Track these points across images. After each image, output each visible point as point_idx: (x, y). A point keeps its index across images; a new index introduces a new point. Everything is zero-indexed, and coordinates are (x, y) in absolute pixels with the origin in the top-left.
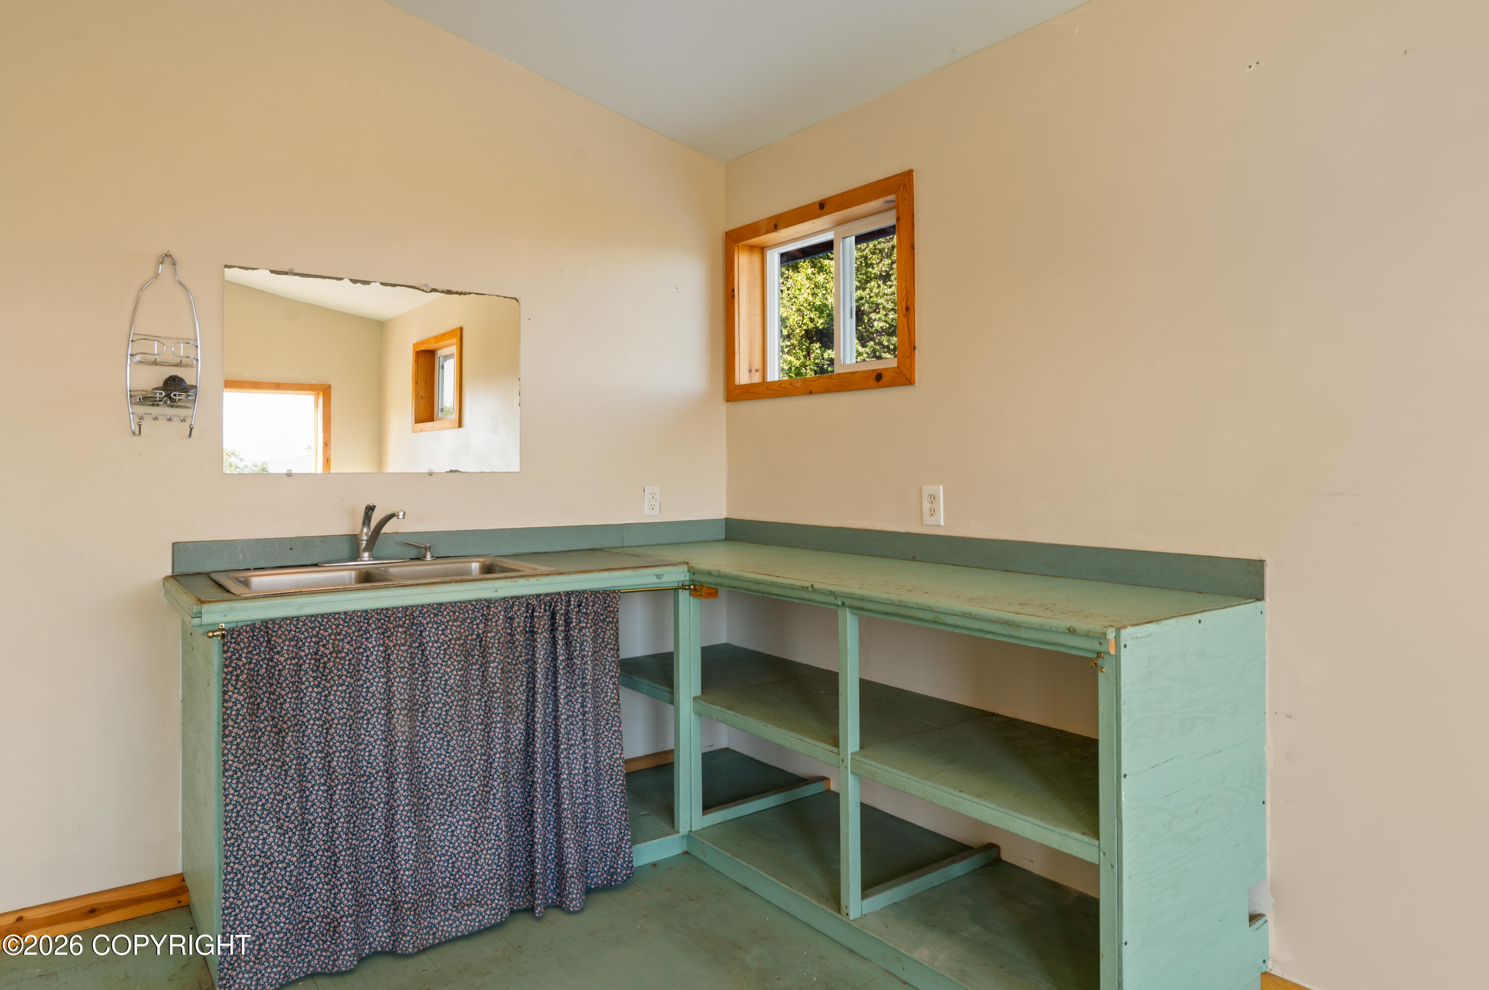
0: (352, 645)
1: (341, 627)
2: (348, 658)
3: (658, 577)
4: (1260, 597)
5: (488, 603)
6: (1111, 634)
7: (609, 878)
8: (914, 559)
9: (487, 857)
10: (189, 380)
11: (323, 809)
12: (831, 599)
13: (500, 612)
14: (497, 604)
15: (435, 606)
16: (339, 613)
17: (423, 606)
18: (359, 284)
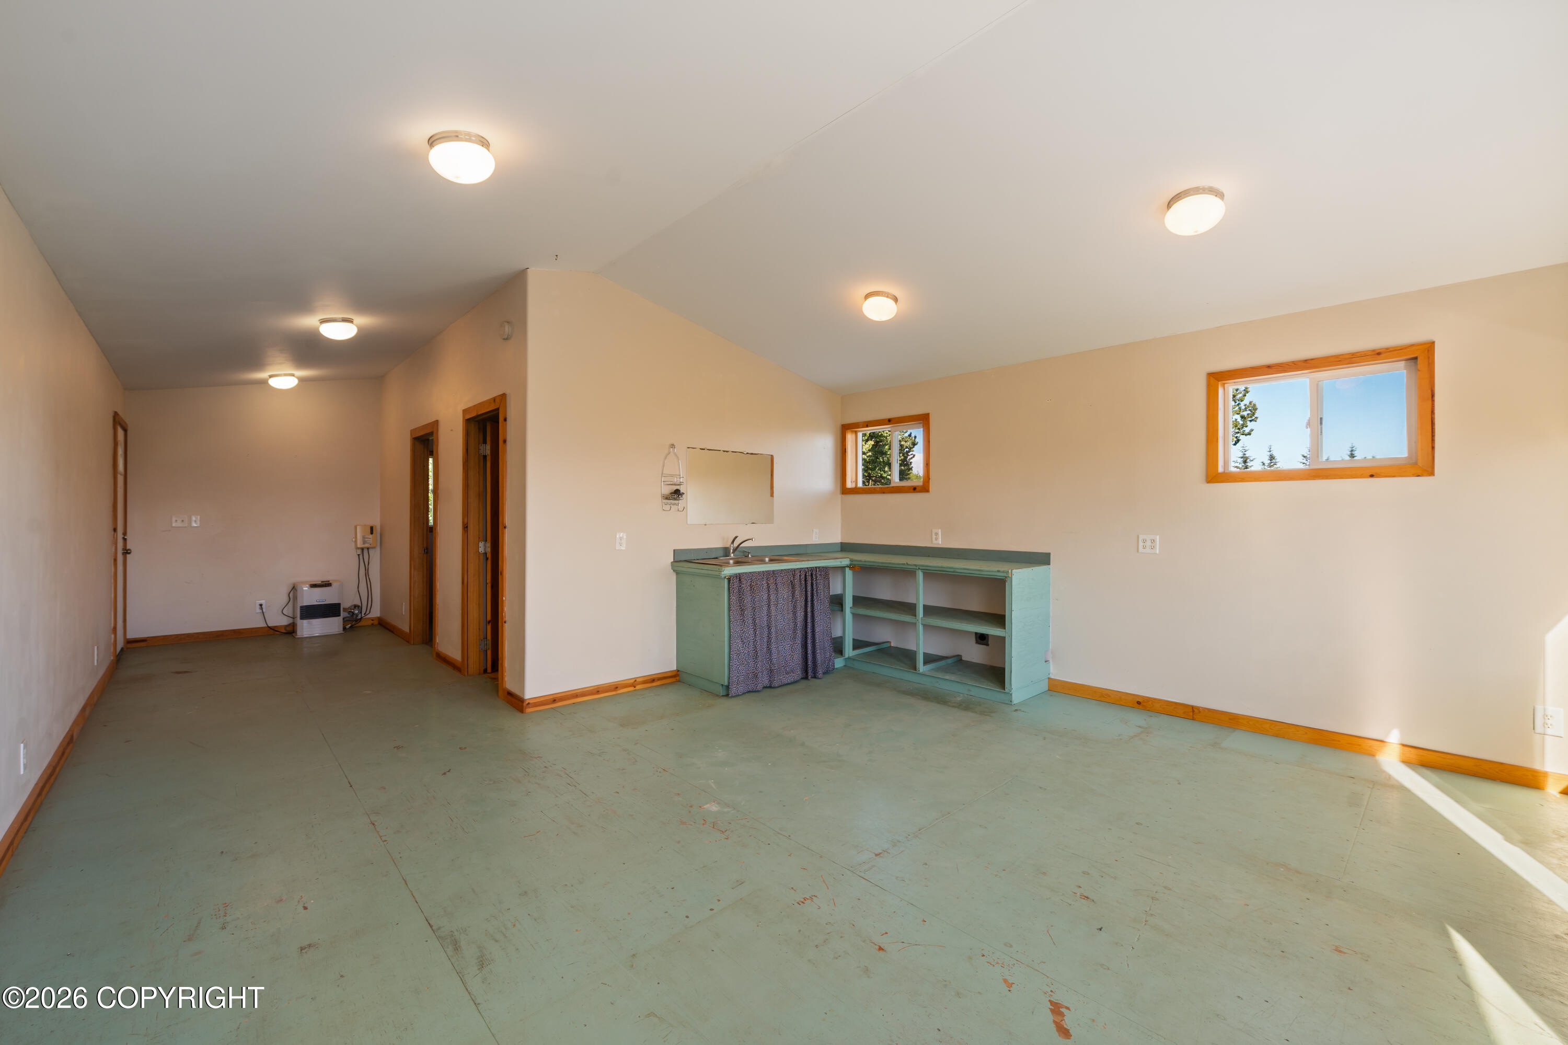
3: (841, 562)
4: (1049, 564)
5: (794, 570)
6: (1010, 572)
7: (829, 669)
8: (929, 556)
10: (682, 491)
11: (752, 637)
12: (915, 567)
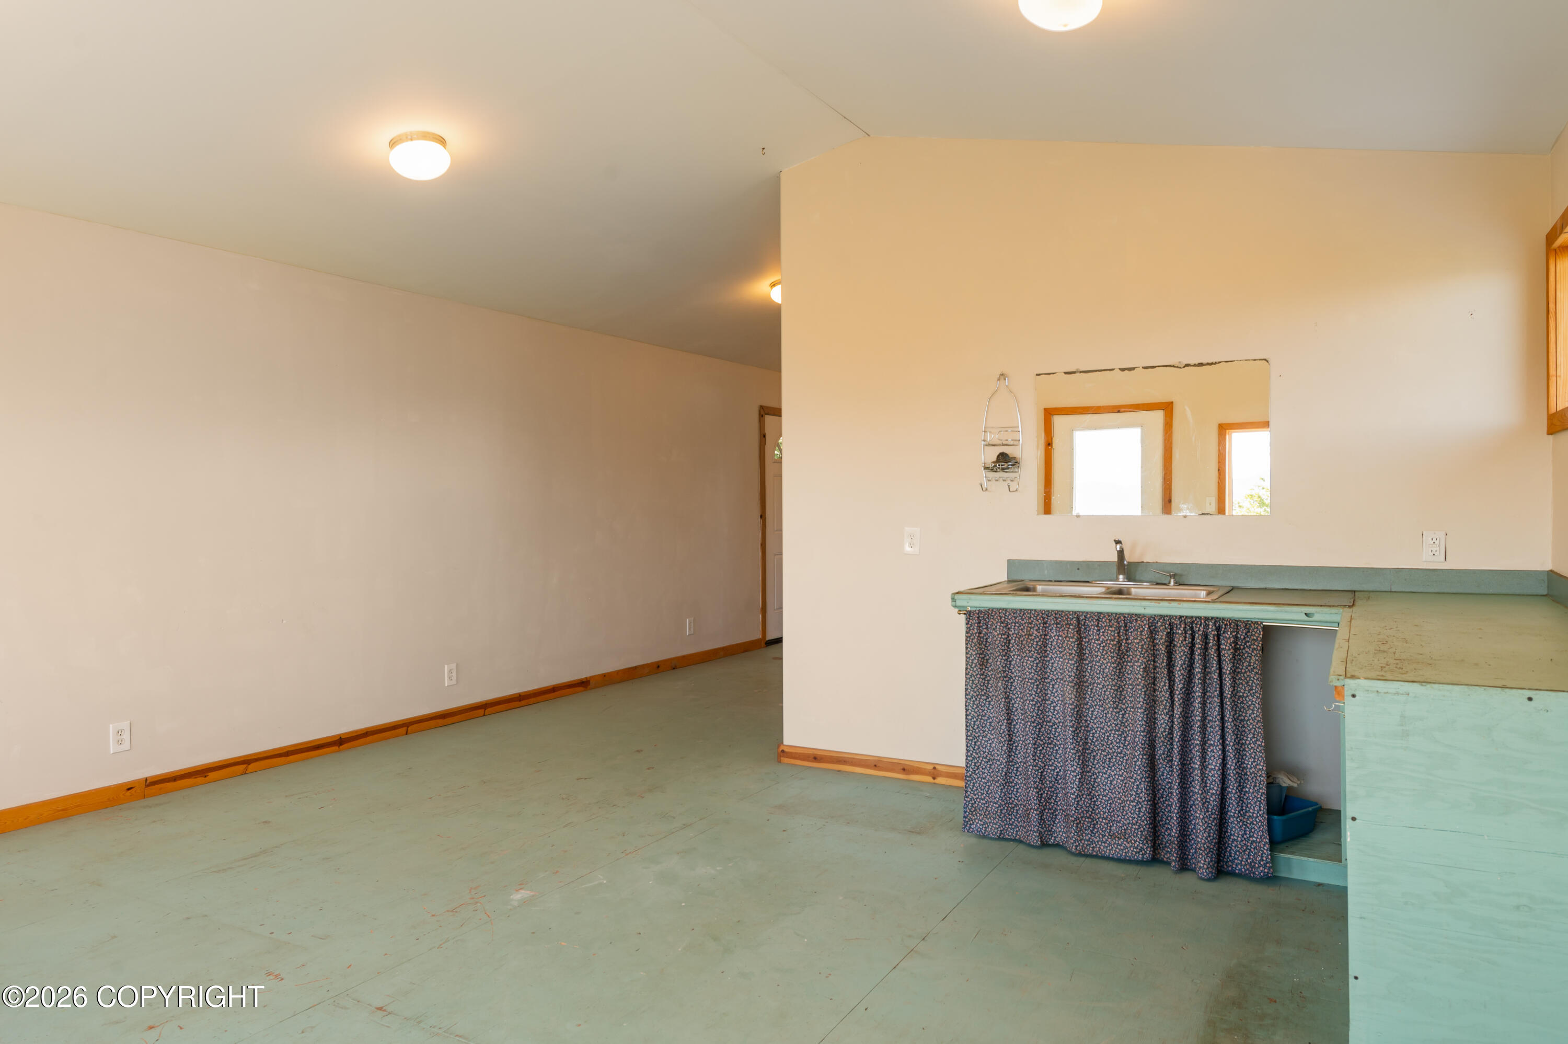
0: (1039, 632)
1: (1032, 619)
2: (1036, 640)
3: (1308, 615)
7: (1250, 869)
9: (1130, 806)
13: (1145, 625)
14: (1143, 619)
15: (1096, 614)
16: (1031, 610)
17: (1087, 613)
18: (1126, 371)
